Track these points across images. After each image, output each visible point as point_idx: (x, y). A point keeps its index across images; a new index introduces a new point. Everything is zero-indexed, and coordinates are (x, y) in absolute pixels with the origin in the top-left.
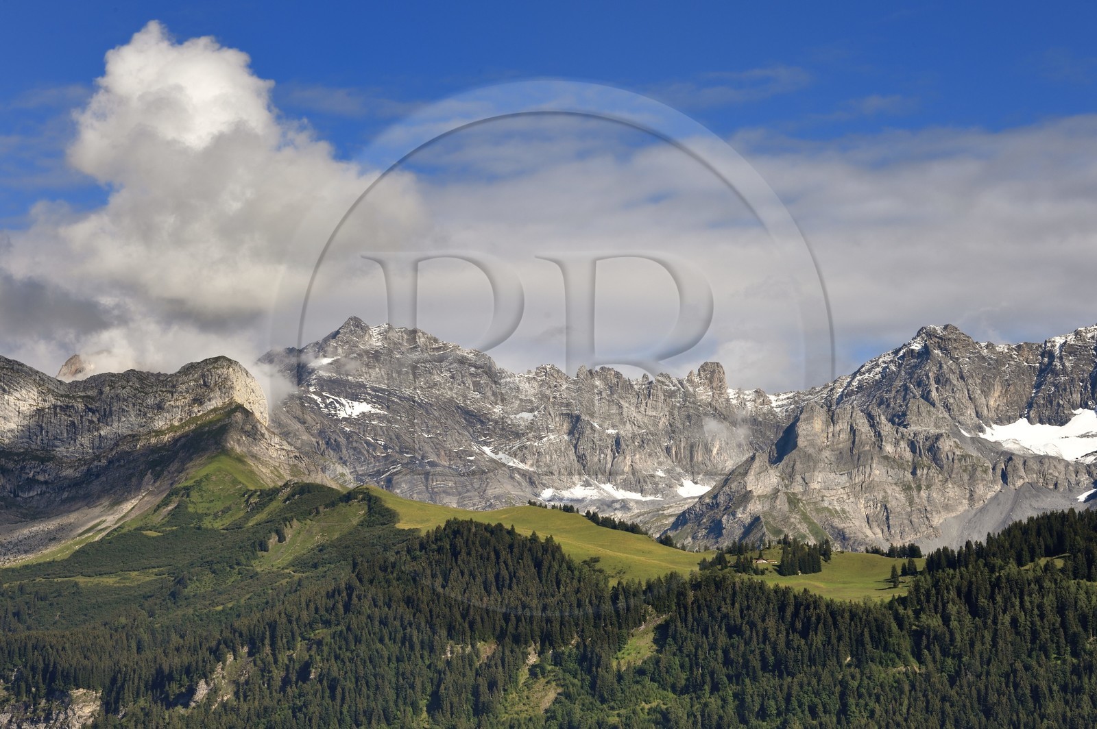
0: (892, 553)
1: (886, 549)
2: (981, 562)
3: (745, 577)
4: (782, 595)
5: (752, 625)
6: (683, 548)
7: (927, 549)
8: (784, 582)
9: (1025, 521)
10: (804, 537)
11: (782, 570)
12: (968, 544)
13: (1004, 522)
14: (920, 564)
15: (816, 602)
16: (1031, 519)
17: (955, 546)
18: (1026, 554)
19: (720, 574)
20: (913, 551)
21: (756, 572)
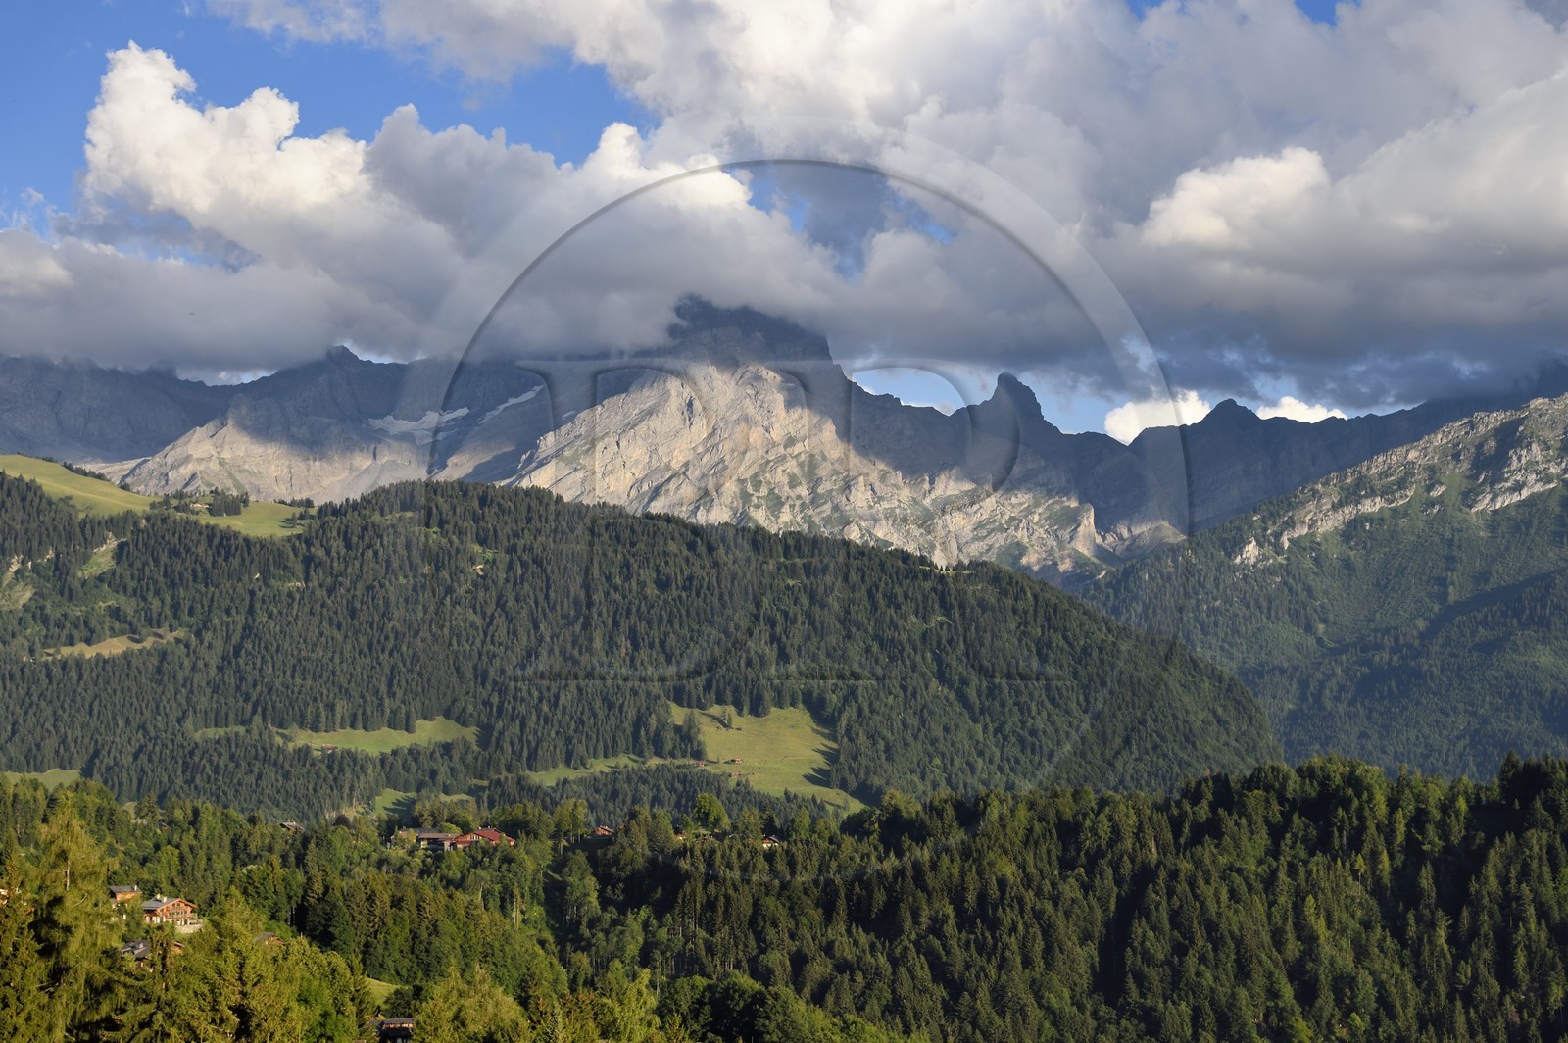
0: (293, 504)
1: (289, 501)
2: (356, 513)
3: (184, 515)
4: (211, 530)
5: (188, 550)
6: (138, 493)
7: (317, 503)
8: (213, 521)
9: (387, 486)
10: (229, 489)
11: (212, 510)
12: (347, 500)
13: (372, 486)
14: (313, 511)
15: (236, 535)
16: (391, 485)
17: (338, 502)
18: (386, 508)
19: (166, 512)
20: (308, 503)
21: (193, 512)
